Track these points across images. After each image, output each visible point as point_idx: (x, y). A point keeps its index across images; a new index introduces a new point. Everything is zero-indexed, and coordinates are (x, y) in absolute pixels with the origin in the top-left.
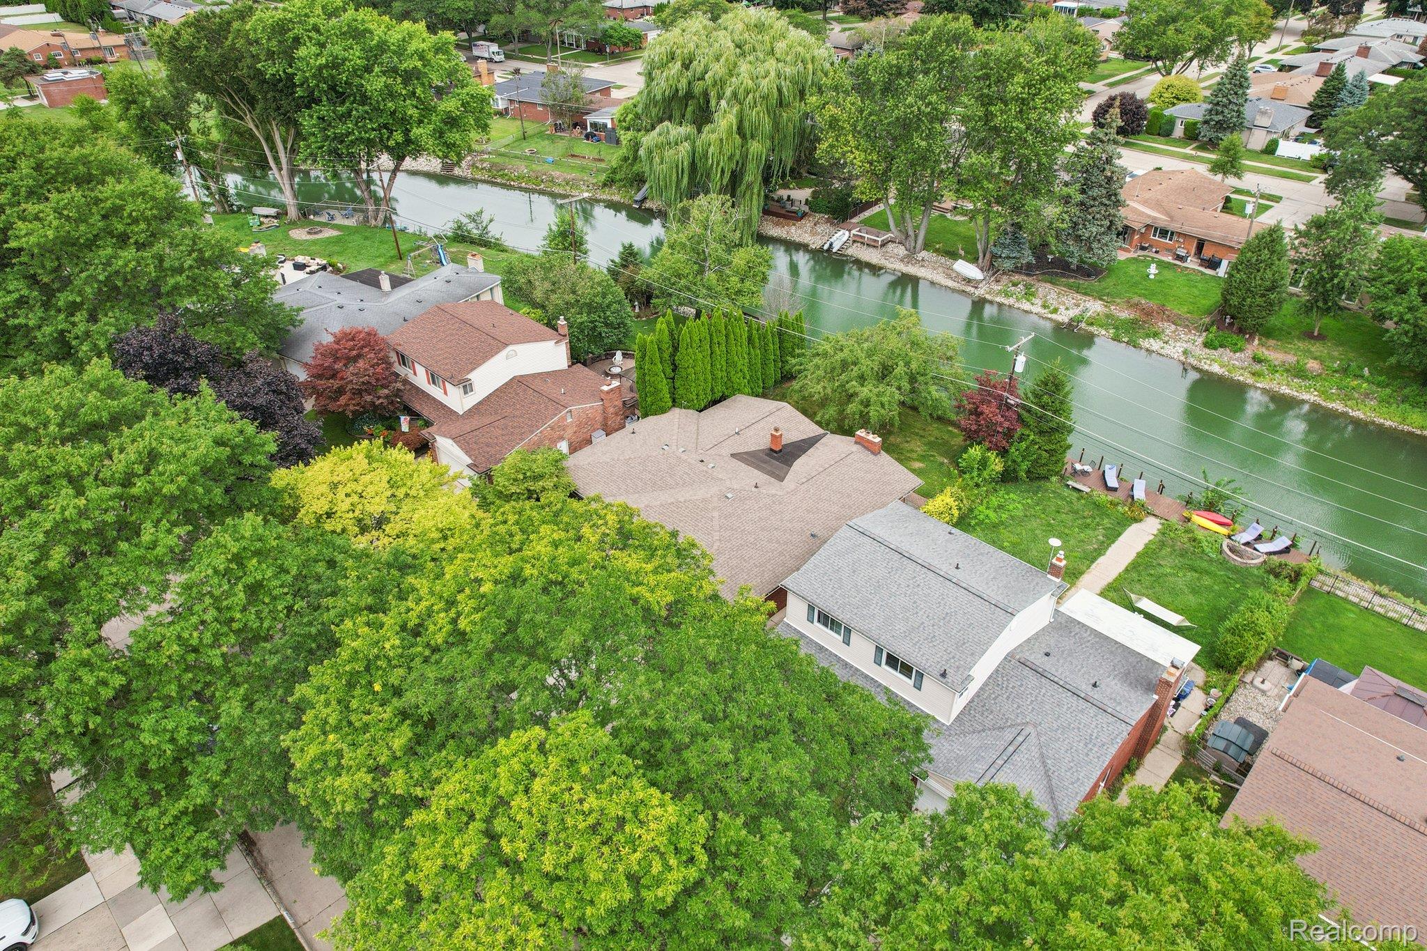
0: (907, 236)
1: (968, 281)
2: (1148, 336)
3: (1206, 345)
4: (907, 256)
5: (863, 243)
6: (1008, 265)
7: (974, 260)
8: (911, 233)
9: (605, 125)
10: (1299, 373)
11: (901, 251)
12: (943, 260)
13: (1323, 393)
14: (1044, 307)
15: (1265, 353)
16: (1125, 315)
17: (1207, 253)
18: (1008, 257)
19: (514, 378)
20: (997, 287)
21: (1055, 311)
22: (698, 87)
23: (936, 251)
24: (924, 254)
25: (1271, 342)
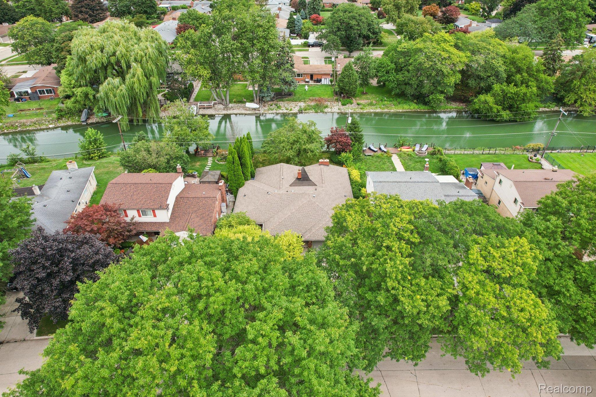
0: (223, 100)
1: (255, 109)
2: (325, 108)
3: (343, 105)
4: (225, 108)
5: (204, 108)
6: (268, 99)
7: (252, 101)
8: (224, 98)
9: (27, 92)
10: (371, 104)
11: (221, 106)
12: (240, 105)
13: (380, 108)
14: (287, 109)
15: (359, 102)
16: (313, 104)
17: (315, 78)
18: (267, 96)
19: (177, 198)
20: (266, 108)
21: (291, 110)
22: (113, 60)
23: (235, 102)
24: (230, 105)
25: (357, 98)
